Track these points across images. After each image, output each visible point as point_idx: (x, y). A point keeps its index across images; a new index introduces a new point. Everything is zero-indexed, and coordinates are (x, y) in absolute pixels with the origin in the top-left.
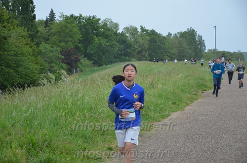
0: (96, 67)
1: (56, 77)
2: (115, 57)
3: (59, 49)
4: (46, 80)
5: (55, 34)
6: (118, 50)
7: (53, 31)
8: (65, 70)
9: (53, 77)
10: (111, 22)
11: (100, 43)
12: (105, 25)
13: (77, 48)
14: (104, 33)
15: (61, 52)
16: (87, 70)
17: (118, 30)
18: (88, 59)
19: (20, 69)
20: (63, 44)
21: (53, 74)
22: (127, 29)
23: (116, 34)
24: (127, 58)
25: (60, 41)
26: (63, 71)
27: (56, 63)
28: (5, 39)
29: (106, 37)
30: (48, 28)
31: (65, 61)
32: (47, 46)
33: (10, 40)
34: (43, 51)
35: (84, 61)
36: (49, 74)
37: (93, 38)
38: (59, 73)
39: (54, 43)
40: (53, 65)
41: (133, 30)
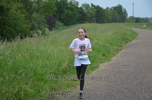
0: (66, 27)
1: (42, 32)
2: (77, 21)
3: (44, 16)
4: (36, 34)
5: (42, 8)
6: (78, 17)
7: (41, 6)
8: (47, 28)
9: (41, 32)
10: (75, 1)
11: (68, 13)
12: (71, 2)
13: (55, 16)
14: (70, 7)
15: (45, 18)
16: (61, 28)
17: (78, 5)
18: (61, 22)
19: (17, 28)
20: (47, 13)
21: (40, 30)
22: (83, 5)
23: (77, 8)
24: (84, 21)
25: (45, 12)
26: (46, 29)
27: (42, 24)
29: (71, 9)
30: (38, 4)
31: (48, 23)
32: (37, 15)
34: (35, 17)
35: (58, 23)
36: (38, 30)
37: (64, 10)
38: (44, 30)
39: (41, 13)
40: (40, 25)
41: (87, 6)
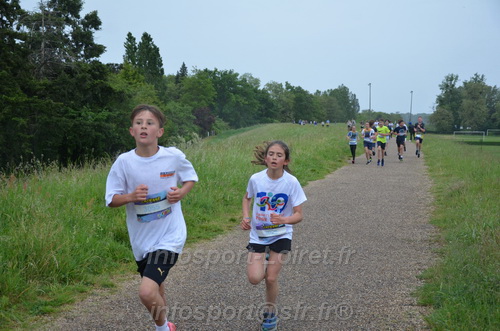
2: (256, 118)
3: (190, 108)
5: (186, 91)
6: (259, 110)
7: (184, 88)
8: (197, 132)
9: (184, 140)
10: (251, 77)
11: (238, 102)
12: (244, 80)
13: (211, 107)
14: (242, 90)
15: (193, 112)
16: (223, 132)
17: (259, 86)
18: (223, 120)
20: (195, 103)
22: (268, 85)
23: (256, 91)
25: (192, 100)
26: (194, 134)
27: (187, 125)
28: (130, 97)
29: (244, 94)
30: (178, 84)
31: (197, 122)
32: (177, 105)
33: (136, 99)
34: (173, 111)
35: (220, 122)
37: (230, 96)
38: (190, 136)
39: (185, 102)
40: (183, 126)
41: (276, 87)
